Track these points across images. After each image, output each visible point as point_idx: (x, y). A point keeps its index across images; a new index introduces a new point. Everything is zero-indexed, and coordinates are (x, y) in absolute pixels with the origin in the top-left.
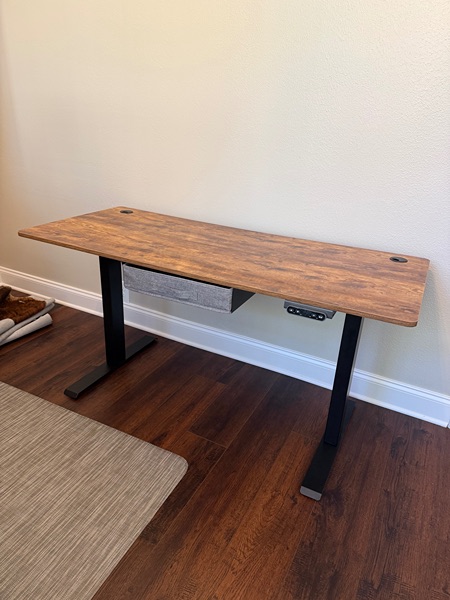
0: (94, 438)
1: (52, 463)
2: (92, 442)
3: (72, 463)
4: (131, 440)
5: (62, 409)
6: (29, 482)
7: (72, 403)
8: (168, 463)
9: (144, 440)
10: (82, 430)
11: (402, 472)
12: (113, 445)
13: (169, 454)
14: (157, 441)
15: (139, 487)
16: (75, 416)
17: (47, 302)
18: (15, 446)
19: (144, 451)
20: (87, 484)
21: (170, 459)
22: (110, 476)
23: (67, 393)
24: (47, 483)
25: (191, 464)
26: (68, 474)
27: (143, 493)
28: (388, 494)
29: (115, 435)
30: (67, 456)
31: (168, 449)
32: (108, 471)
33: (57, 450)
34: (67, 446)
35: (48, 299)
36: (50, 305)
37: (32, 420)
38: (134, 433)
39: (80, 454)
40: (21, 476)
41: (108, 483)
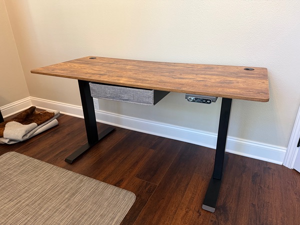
0: (82, 185)
1: (57, 201)
2: (80, 187)
3: (69, 200)
4: (103, 184)
5: (64, 170)
6: (45, 213)
7: (69, 166)
8: (124, 197)
9: (110, 184)
10: (75, 181)
11: (261, 192)
12: (93, 188)
13: (125, 191)
14: (118, 184)
15: (108, 212)
16: (71, 173)
17: (55, 113)
18: (37, 192)
19: (110, 190)
20: (78, 212)
21: (126, 194)
22: (91, 206)
23: (66, 160)
24: (55, 212)
25: (137, 196)
26: (67, 207)
27: (110, 215)
28: (254, 206)
29: (93, 183)
30: (67, 196)
31: (125, 188)
32: (90, 203)
33: (61, 193)
34: (66, 190)
35: (55, 111)
36: (57, 114)
37: (47, 177)
38: (104, 180)
39: (74, 194)
40: (40, 209)
41: (91, 210)
